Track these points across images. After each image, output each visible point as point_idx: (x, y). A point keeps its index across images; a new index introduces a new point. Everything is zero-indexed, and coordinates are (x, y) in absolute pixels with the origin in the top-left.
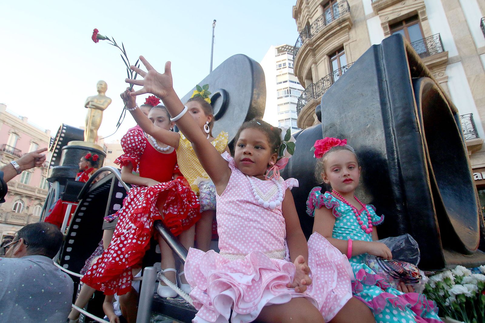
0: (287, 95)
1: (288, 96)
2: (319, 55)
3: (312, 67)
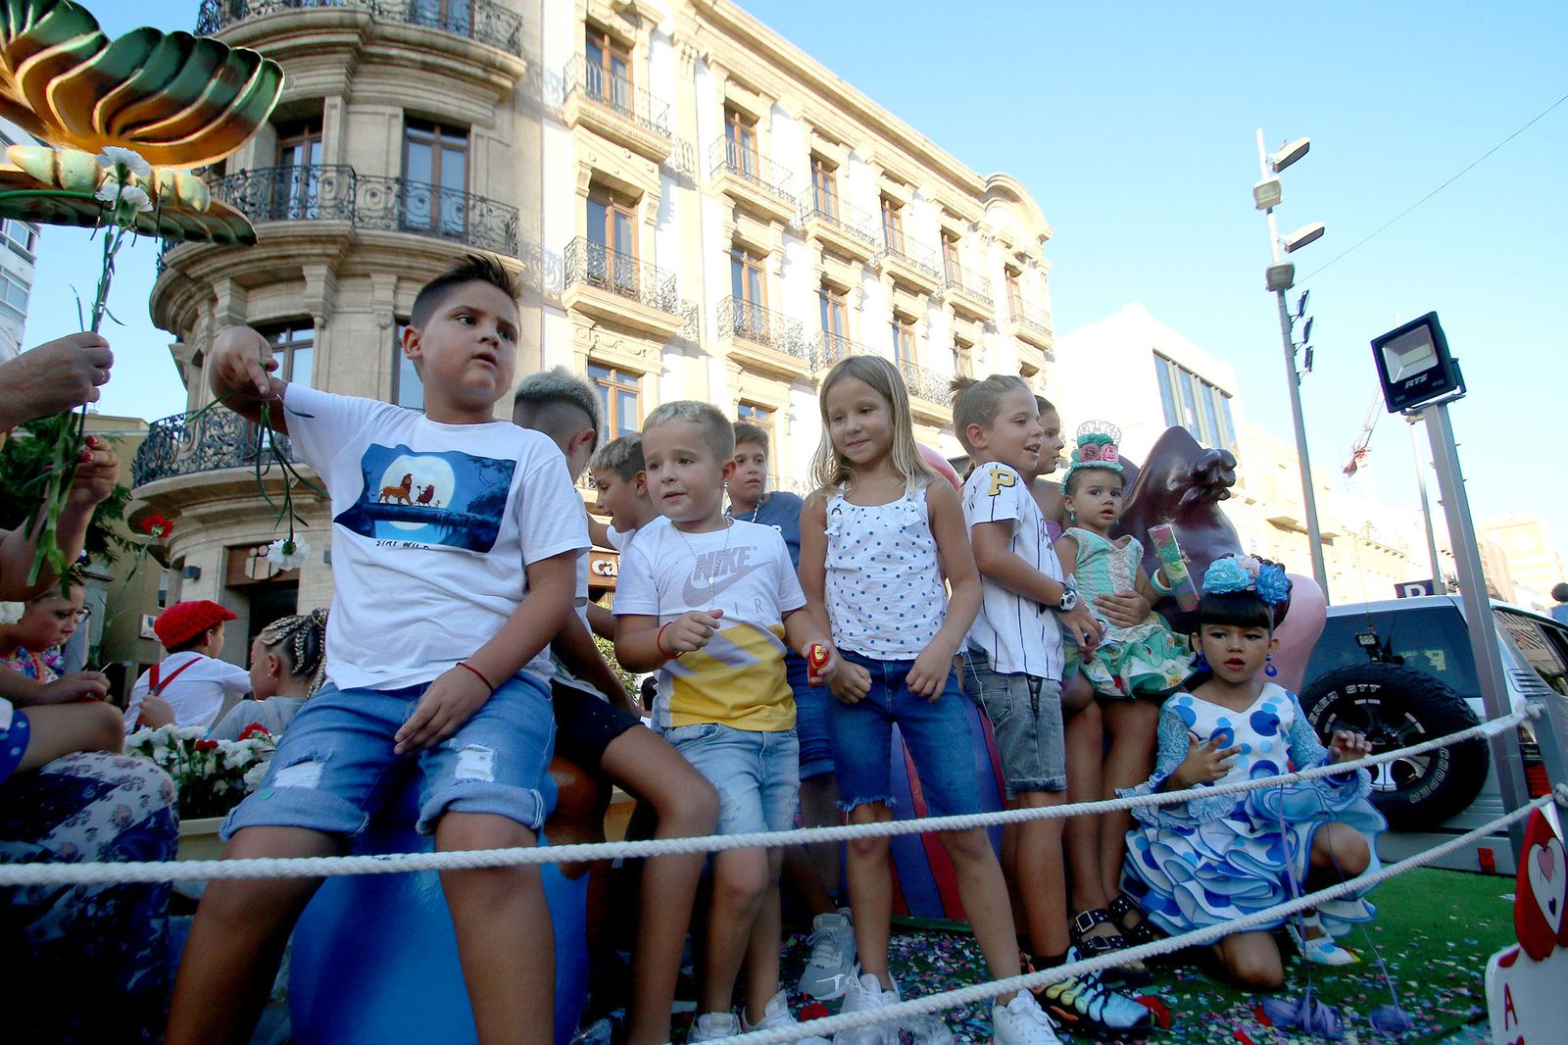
2: (371, 88)
3: (328, 101)
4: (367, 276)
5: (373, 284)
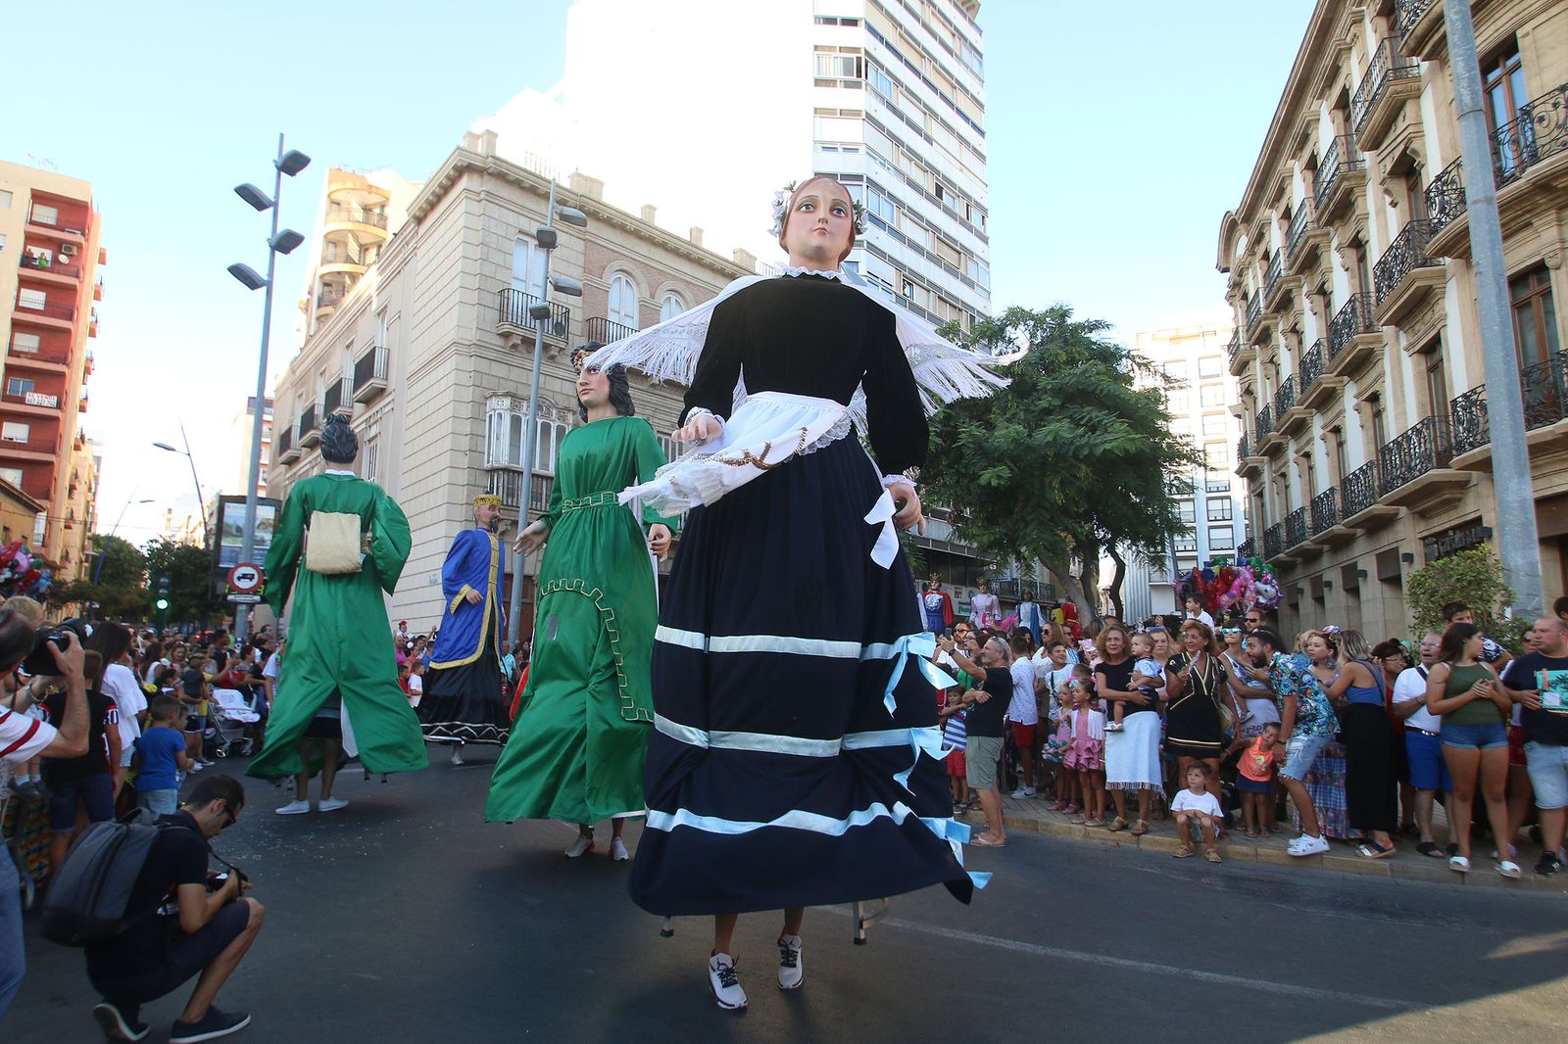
0: (854, 78)
1: (857, 85)
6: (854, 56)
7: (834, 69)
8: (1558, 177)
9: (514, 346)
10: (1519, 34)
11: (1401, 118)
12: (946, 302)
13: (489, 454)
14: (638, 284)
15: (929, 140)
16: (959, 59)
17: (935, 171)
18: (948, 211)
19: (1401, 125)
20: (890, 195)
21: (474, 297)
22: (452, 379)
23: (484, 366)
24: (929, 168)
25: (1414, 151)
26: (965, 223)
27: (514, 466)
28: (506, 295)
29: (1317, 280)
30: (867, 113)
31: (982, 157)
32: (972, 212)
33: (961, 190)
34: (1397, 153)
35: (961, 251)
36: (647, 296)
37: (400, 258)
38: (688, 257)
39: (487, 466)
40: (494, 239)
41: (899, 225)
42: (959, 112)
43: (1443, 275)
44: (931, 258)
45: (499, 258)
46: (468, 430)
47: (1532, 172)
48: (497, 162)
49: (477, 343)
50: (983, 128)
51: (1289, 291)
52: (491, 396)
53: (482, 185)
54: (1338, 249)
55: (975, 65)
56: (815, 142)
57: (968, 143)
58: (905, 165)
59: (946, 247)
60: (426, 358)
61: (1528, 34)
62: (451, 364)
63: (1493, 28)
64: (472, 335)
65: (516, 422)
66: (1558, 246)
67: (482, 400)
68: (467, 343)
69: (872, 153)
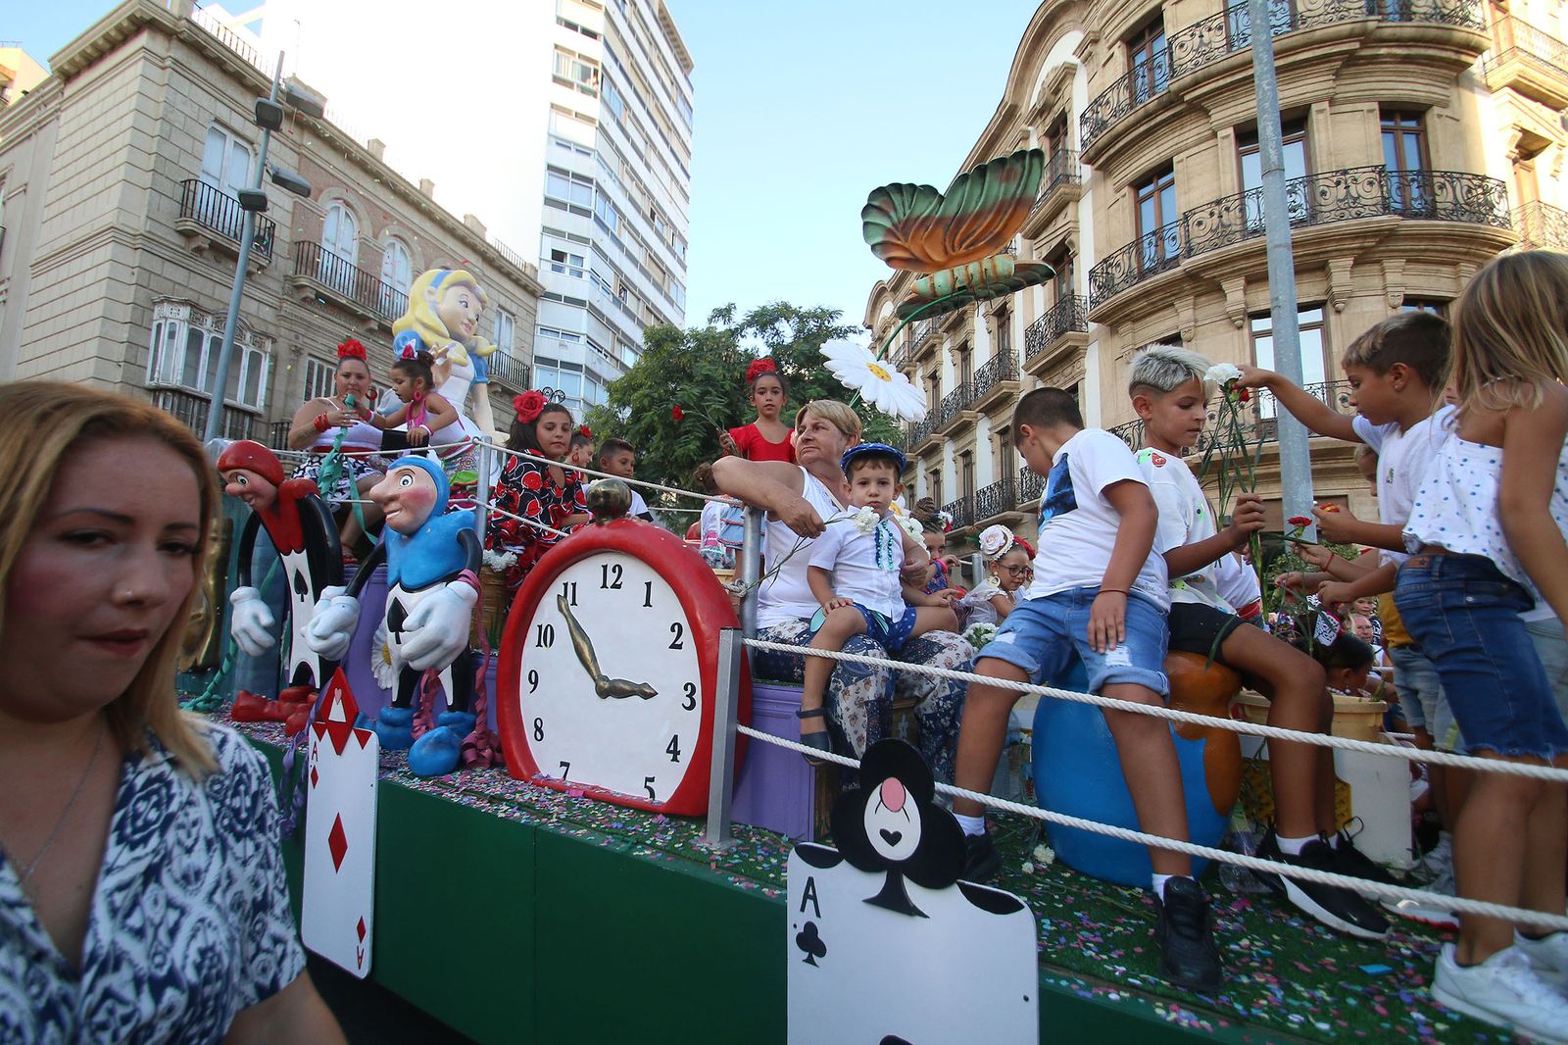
1: (593, 94)
2: (1348, 88)
3: (1314, 107)
4: (1378, 262)
5: (1383, 270)
6: (592, 67)
7: (571, 73)
8: (1204, 271)
9: (199, 250)
10: (1175, 159)
11: (1062, 215)
12: (651, 312)
13: (153, 371)
14: (359, 220)
15: (648, 166)
16: (675, 105)
17: (651, 197)
18: (658, 234)
19: (1060, 221)
20: (615, 206)
21: (147, 179)
22: (104, 271)
23: (154, 264)
24: (646, 192)
25: (1071, 243)
26: (670, 248)
27: (189, 388)
28: (192, 188)
29: (960, 339)
30: (600, 124)
31: (686, 197)
32: (676, 239)
33: (669, 219)
34: (1054, 244)
35: (665, 272)
36: (368, 233)
37: (32, 120)
38: (416, 206)
39: (148, 383)
40: (182, 118)
41: (619, 234)
42: (672, 150)
43: (1086, 340)
44: (643, 270)
45: (187, 143)
46: (125, 336)
47: (1186, 264)
48: (193, 28)
49: (147, 235)
50: (689, 172)
51: (934, 346)
52: (162, 302)
53: (168, 50)
54: (984, 316)
55: (687, 118)
56: (550, 135)
57: (678, 182)
58: (627, 182)
59: (654, 266)
60: (65, 242)
61: (1182, 161)
62: (105, 253)
63: (1156, 152)
64: (140, 224)
65: (195, 338)
66: (1192, 324)
67: (150, 305)
68: (132, 232)
69: (602, 161)
